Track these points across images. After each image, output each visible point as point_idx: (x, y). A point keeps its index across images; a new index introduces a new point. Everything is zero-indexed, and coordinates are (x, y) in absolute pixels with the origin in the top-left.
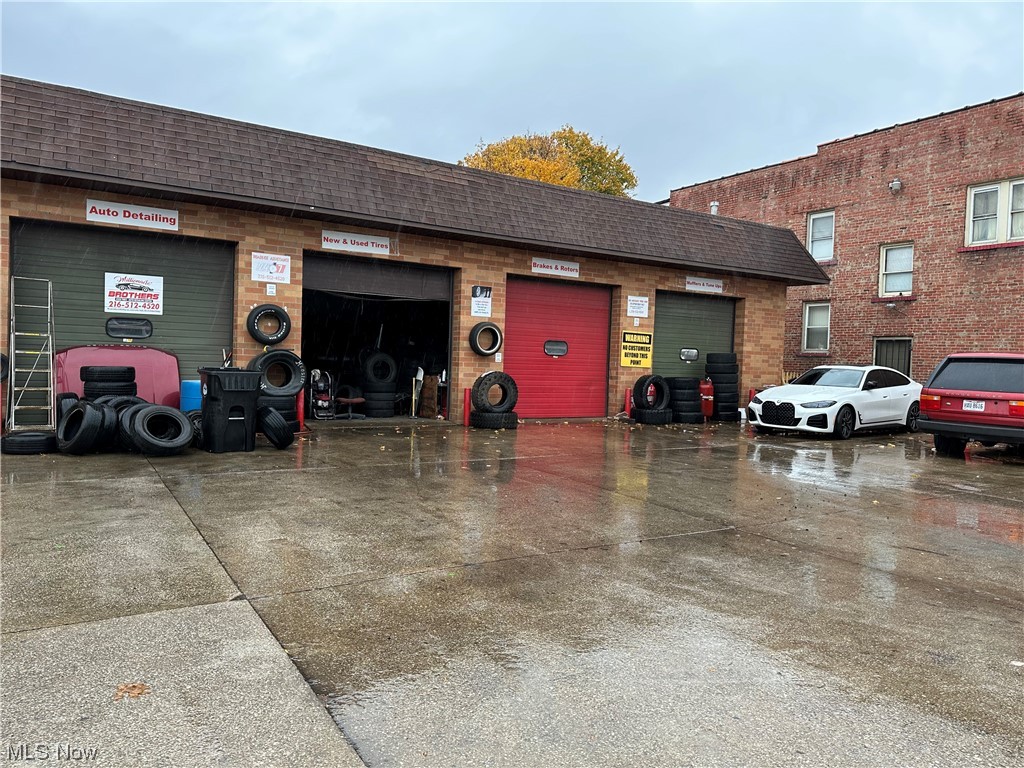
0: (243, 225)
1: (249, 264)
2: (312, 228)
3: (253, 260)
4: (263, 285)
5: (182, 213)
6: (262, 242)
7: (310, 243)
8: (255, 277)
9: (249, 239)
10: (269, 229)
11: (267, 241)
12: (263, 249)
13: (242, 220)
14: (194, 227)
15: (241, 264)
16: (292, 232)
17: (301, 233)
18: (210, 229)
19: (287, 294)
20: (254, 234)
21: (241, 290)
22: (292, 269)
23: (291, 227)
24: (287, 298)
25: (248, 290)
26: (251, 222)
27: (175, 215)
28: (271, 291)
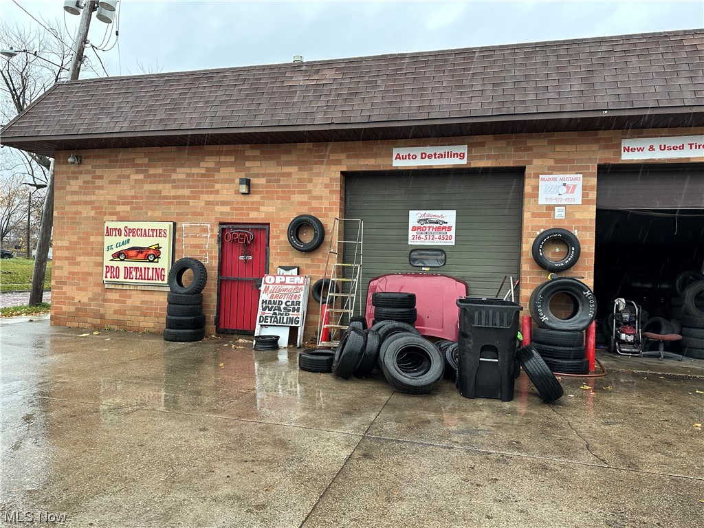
0: (530, 149)
1: (536, 188)
2: (610, 139)
3: (541, 183)
4: (551, 208)
5: (470, 146)
6: (551, 162)
7: (607, 157)
8: (542, 201)
9: (536, 162)
10: (559, 148)
11: (557, 161)
12: (551, 170)
13: (530, 143)
14: (481, 158)
15: (528, 189)
16: (584, 147)
17: (595, 147)
18: (496, 157)
19: (578, 216)
20: (543, 156)
21: (527, 215)
22: (584, 188)
23: (584, 143)
24: (579, 220)
25: (534, 215)
26: (540, 143)
27: (463, 149)
28: (559, 213)
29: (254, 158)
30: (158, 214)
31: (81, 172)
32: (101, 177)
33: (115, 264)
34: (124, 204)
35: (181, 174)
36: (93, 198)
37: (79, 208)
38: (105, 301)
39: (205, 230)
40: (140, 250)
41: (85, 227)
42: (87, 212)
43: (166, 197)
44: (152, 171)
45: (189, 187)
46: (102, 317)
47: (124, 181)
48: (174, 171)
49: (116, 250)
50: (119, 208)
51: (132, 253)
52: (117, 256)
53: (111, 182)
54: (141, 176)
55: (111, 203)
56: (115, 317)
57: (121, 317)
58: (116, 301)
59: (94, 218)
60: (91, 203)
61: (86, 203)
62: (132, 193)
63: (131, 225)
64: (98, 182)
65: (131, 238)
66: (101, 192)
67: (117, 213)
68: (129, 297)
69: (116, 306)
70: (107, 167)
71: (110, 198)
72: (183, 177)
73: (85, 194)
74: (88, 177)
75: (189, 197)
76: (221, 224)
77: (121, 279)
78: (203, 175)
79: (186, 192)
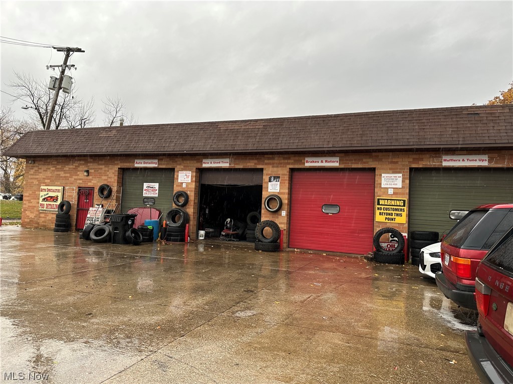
0: (176, 162)
1: (178, 176)
2: (199, 159)
3: (179, 174)
4: (182, 183)
5: (159, 160)
6: (182, 167)
7: (198, 165)
8: (179, 181)
9: (178, 167)
10: (185, 162)
11: (184, 166)
12: (182, 170)
13: (176, 160)
14: (162, 164)
15: (175, 176)
16: (192, 162)
17: (195, 162)
18: (167, 164)
19: (189, 186)
20: (180, 164)
21: (175, 186)
22: (192, 176)
23: (192, 160)
24: (190, 188)
25: (177, 186)
26: (179, 160)
27: (156, 161)
28: (184, 186)
29: (90, 162)
30: (59, 183)
31: (34, 167)
32: (41, 169)
33: (43, 203)
34: (48, 179)
35: (67, 168)
36: (37, 177)
37: (33, 180)
38: (40, 217)
39: (73, 190)
40: (51, 197)
41: (35, 188)
42: (36, 182)
43: (62, 177)
44: (58, 167)
45: (69, 173)
46: (38, 224)
47: (48, 170)
48: (65, 167)
49: (44, 197)
50: (46, 181)
51: (49, 198)
52: (44, 199)
53: (44, 171)
54: (54, 169)
55: (44, 179)
56: (43, 224)
57: (44, 224)
58: (43, 217)
59: (38, 185)
60: (37, 178)
61: (35, 179)
62: (50, 175)
63: (50, 188)
64: (40, 171)
65: (49, 192)
66: (41, 174)
67: (45, 183)
68: (48, 216)
69: (43, 219)
70: (43, 165)
71: (43, 177)
72: (67, 169)
73: (36, 175)
74: (36, 169)
75: (69, 177)
76: (79, 187)
77: (45, 209)
78: (74, 169)
79: (68, 175)
